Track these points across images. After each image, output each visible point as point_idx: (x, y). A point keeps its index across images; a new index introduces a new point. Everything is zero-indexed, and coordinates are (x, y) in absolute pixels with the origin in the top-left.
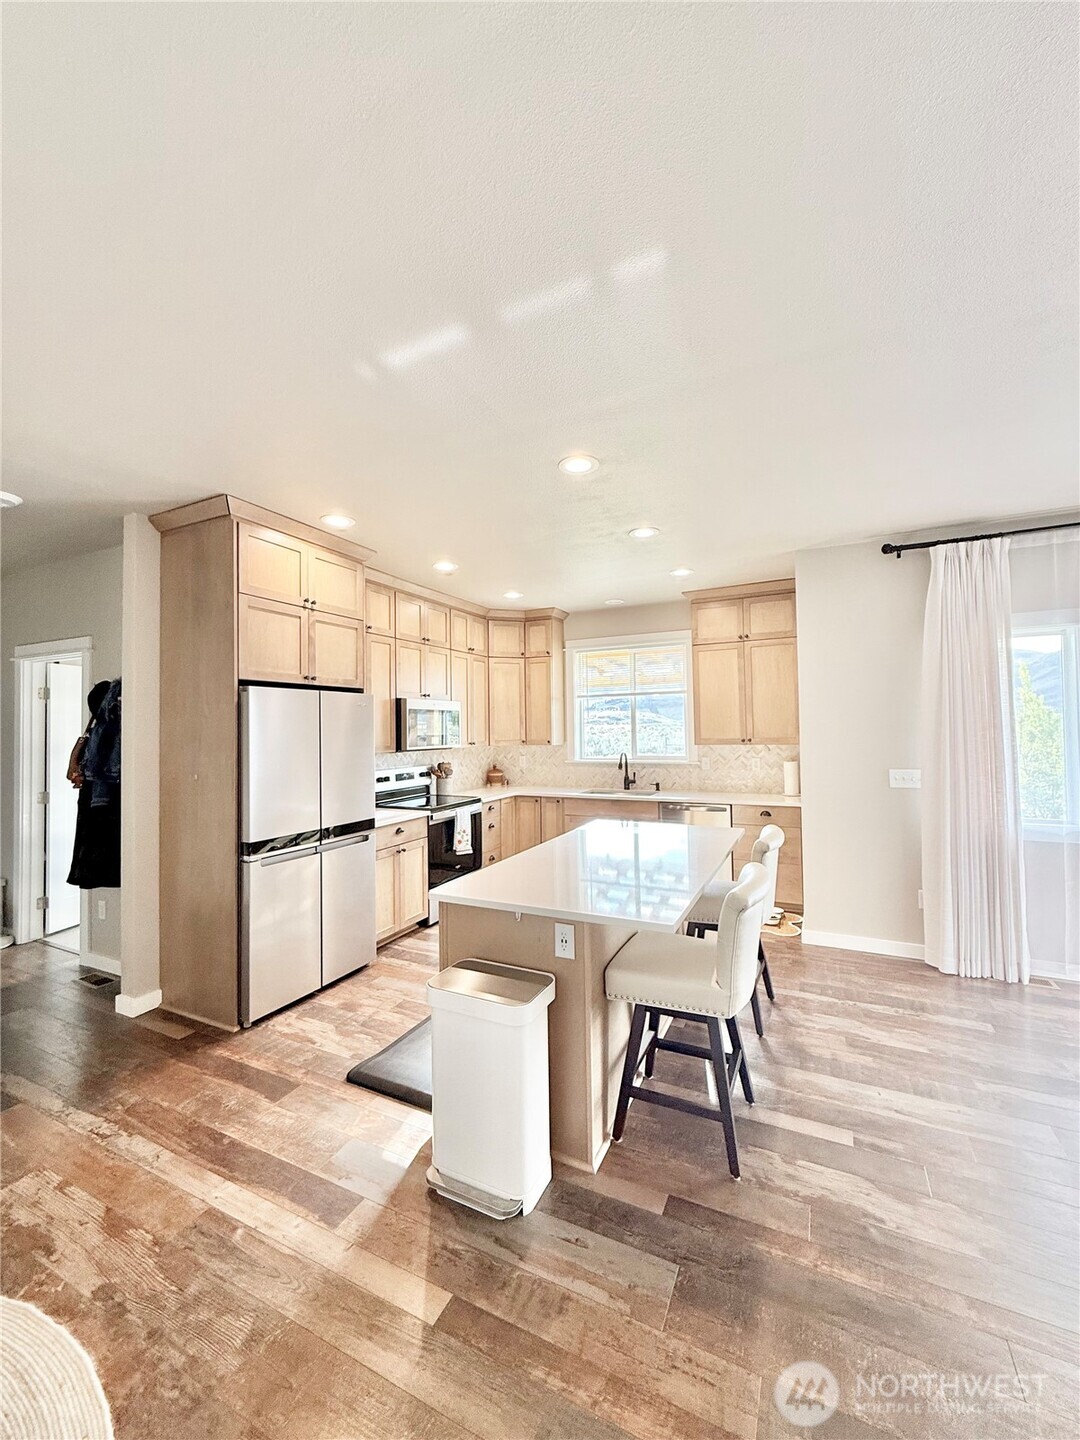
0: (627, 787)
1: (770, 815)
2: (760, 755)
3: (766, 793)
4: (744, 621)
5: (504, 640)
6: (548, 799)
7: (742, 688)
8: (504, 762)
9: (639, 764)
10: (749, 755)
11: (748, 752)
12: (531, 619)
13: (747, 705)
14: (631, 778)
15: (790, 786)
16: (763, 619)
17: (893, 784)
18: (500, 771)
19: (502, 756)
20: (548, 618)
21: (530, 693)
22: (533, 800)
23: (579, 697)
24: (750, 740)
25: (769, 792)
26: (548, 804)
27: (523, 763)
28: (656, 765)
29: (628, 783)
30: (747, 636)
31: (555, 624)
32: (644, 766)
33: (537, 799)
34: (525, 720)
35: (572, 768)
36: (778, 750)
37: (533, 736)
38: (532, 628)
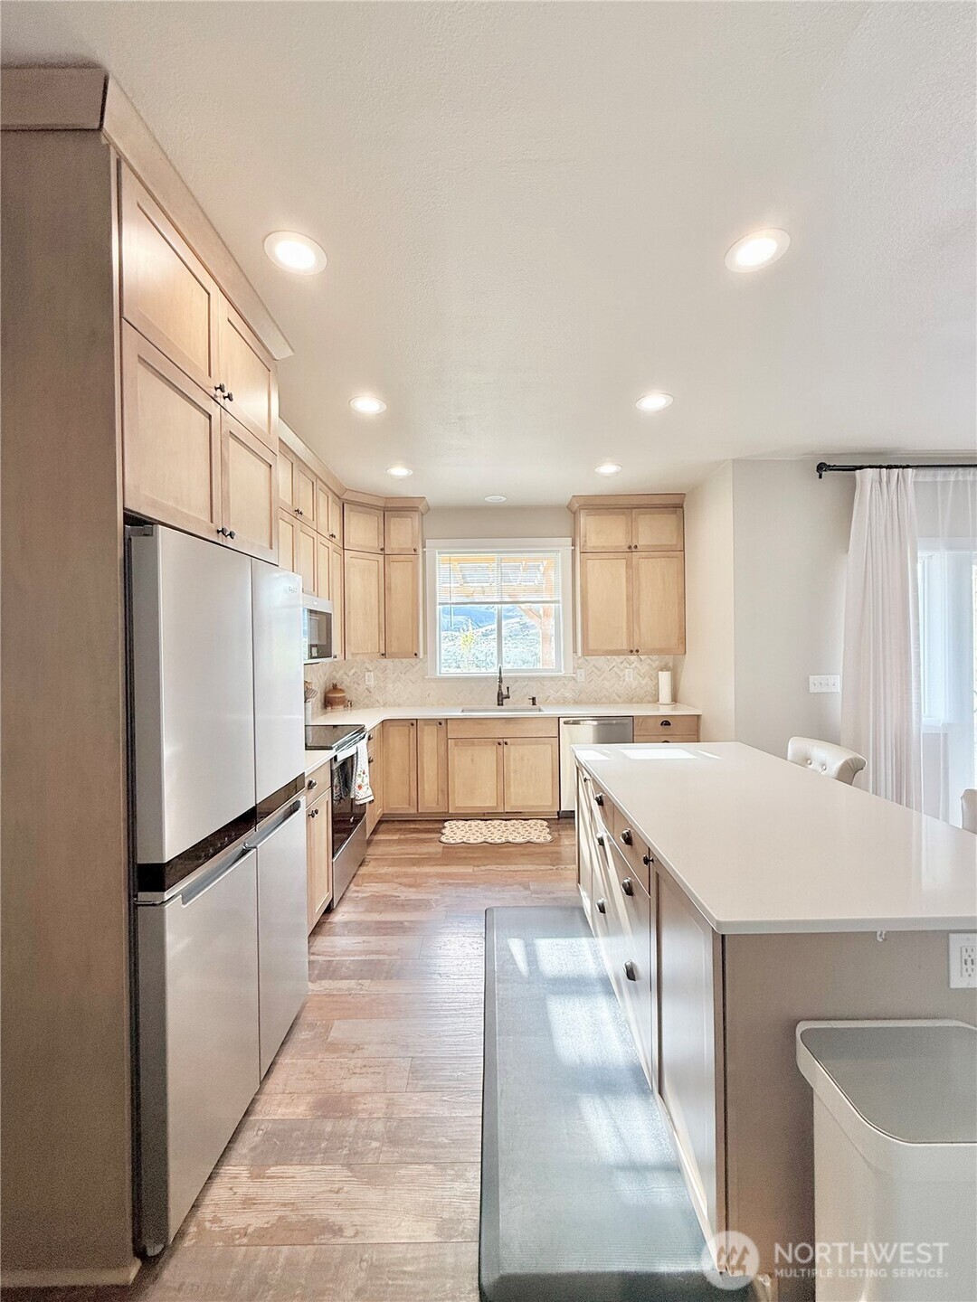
0: (500, 703)
1: (669, 724)
2: (633, 666)
3: (638, 703)
4: (631, 532)
5: (362, 531)
6: (428, 721)
7: (629, 598)
8: (345, 681)
9: (511, 678)
10: (622, 666)
11: (622, 663)
12: (391, 509)
13: (633, 615)
14: (505, 692)
15: (665, 694)
16: (651, 531)
17: (812, 689)
18: (342, 691)
19: (341, 672)
20: (413, 509)
21: (390, 594)
22: (408, 723)
23: (440, 604)
24: (637, 651)
25: (640, 701)
26: (426, 728)
27: (371, 679)
28: (530, 678)
29: (501, 699)
30: (636, 547)
31: (416, 517)
32: (516, 679)
33: (413, 723)
34: (385, 628)
35: (432, 684)
36: (649, 661)
37: (394, 648)
38: (394, 520)
